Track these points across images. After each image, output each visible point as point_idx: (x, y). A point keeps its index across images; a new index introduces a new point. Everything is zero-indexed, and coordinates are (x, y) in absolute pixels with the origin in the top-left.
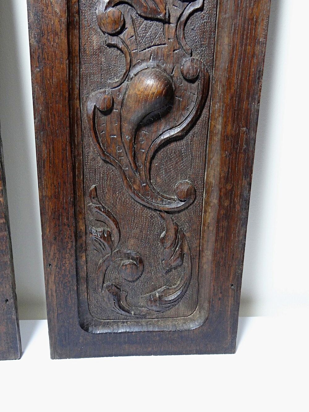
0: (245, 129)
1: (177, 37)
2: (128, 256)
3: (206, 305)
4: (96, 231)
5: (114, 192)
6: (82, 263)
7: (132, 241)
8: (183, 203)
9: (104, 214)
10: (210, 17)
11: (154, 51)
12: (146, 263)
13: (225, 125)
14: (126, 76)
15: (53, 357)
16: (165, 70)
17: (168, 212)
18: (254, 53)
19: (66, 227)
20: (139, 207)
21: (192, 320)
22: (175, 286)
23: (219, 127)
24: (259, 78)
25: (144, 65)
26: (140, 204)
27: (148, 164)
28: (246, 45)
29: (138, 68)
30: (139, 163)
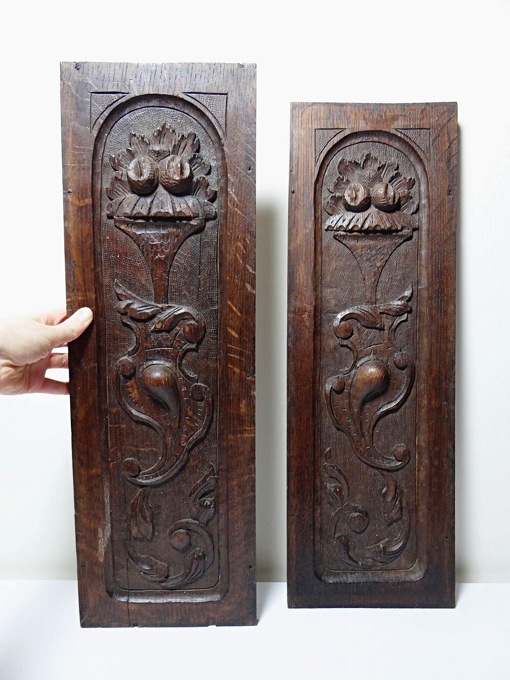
0: (445, 403)
1: (389, 339)
2: (355, 509)
3: (425, 557)
4: (330, 486)
5: (344, 454)
6: (318, 515)
7: (359, 497)
8: (400, 463)
9: (337, 472)
10: (413, 324)
11: (374, 348)
12: (370, 515)
13: (430, 400)
14: (354, 365)
15: (290, 607)
16: (382, 361)
17: (388, 470)
18: (447, 348)
19: (307, 482)
20: (364, 466)
21: (413, 572)
22: (397, 538)
23: (425, 402)
24: (452, 366)
25: (366, 359)
26: (365, 463)
27: (371, 431)
28: (440, 343)
29: (362, 361)
30: (364, 431)
